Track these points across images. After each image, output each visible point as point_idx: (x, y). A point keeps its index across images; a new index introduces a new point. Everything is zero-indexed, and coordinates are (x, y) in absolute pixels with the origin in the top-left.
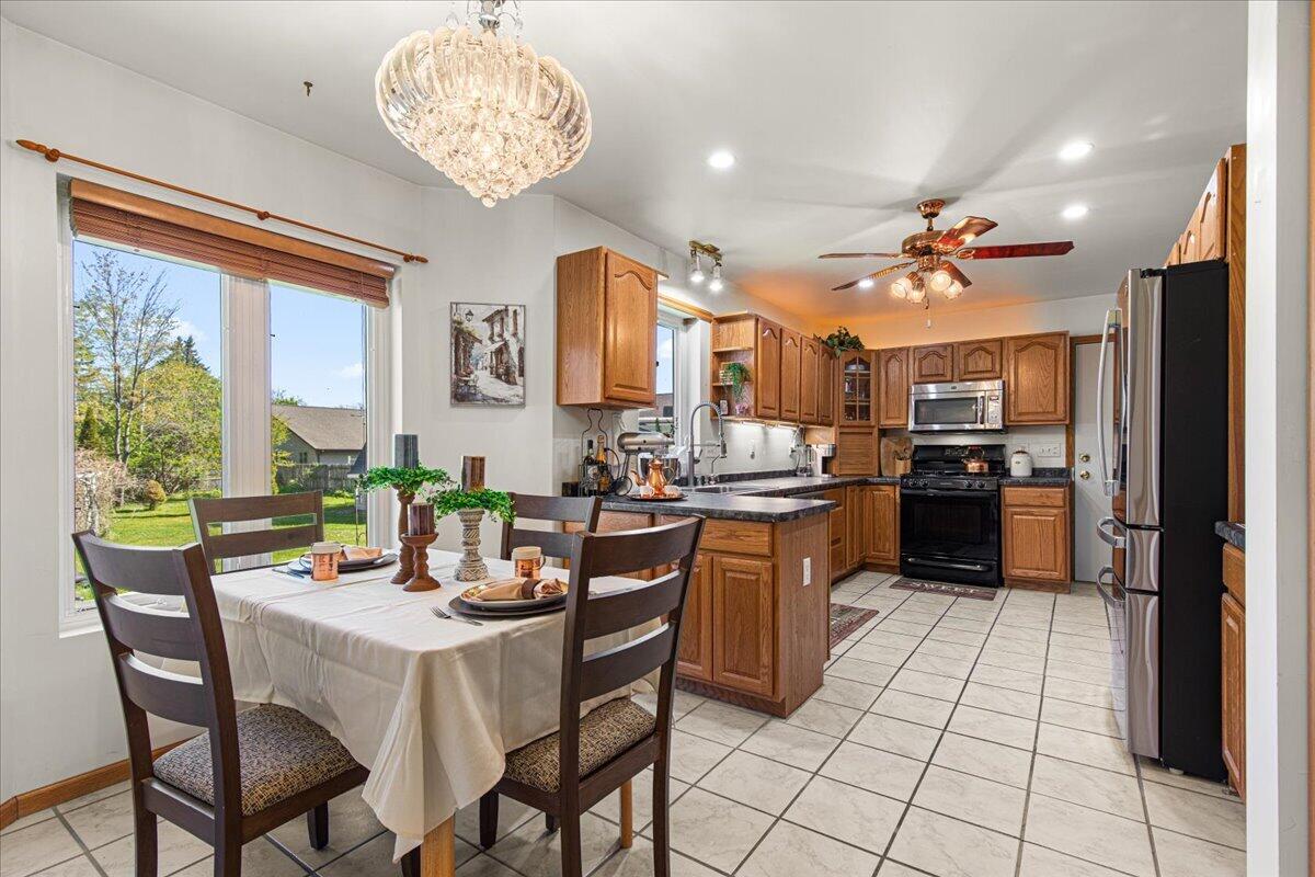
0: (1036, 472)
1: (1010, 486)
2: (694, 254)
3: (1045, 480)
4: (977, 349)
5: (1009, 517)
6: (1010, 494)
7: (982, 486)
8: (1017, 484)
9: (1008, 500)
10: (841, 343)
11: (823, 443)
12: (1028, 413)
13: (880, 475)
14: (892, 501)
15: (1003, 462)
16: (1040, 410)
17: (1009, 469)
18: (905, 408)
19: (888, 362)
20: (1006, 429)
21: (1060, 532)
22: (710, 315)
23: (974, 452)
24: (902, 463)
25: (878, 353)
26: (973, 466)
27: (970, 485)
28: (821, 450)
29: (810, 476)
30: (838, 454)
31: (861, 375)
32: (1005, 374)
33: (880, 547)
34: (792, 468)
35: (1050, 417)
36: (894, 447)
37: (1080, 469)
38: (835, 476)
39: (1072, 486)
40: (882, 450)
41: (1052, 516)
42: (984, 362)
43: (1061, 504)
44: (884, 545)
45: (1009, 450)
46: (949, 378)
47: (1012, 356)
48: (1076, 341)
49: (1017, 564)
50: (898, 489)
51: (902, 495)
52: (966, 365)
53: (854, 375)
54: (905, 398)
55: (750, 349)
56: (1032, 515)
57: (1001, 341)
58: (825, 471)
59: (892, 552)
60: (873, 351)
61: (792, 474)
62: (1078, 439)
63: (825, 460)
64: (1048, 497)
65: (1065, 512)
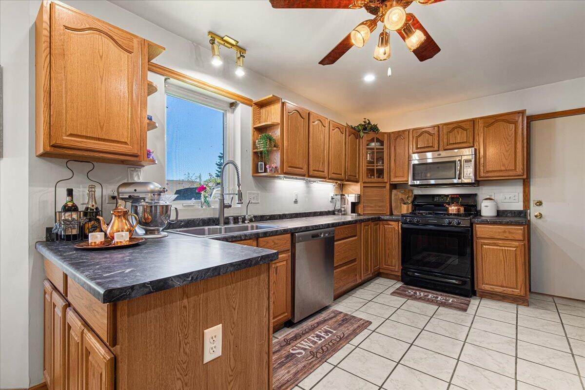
0: (500, 213)
1: (480, 223)
2: (213, 42)
3: (508, 220)
4: (456, 128)
5: (479, 246)
6: (480, 230)
7: (459, 223)
8: (486, 222)
9: (479, 234)
10: (365, 129)
11: (352, 193)
12: (494, 171)
13: (391, 214)
14: (397, 232)
15: (475, 206)
16: (503, 168)
17: (480, 211)
18: (406, 169)
19: (396, 140)
20: (477, 183)
21: (520, 260)
22: (251, 101)
23: (454, 199)
24: (405, 206)
25: (389, 134)
26: (453, 209)
27: (450, 223)
28: (351, 198)
29: (344, 214)
30: (362, 201)
31: (377, 149)
32: (476, 144)
33: (389, 262)
34: (331, 209)
35: (511, 173)
36: (401, 196)
37: (534, 211)
38: (359, 215)
39: (528, 224)
40: (393, 198)
41: (513, 247)
42: (460, 137)
43: (521, 238)
44: (392, 262)
45: (481, 197)
46: (436, 148)
47: (482, 130)
48: (531, 119)
49: (486, 282)
50: (400, 224)
51: (402, 228)
52: (448, 139)
53: (373, 149)
54: (407, 163)
55: (278, 124)
56: (498, 246)
57: (473, 121)
58: (353, 211)
59: (397, 267)
60: (385, 133)
61: (333, 213)
62: (533, 189)
63: (353, 204)
64: (510, 232)
65: (524, 245)
